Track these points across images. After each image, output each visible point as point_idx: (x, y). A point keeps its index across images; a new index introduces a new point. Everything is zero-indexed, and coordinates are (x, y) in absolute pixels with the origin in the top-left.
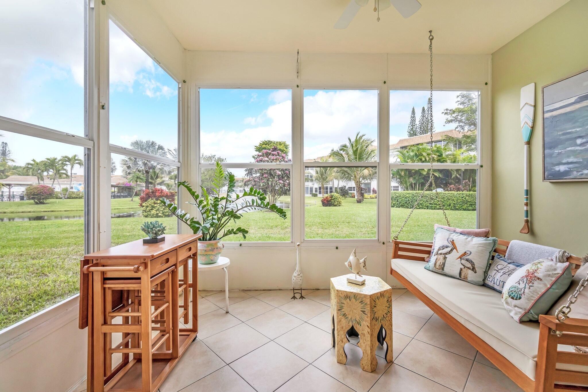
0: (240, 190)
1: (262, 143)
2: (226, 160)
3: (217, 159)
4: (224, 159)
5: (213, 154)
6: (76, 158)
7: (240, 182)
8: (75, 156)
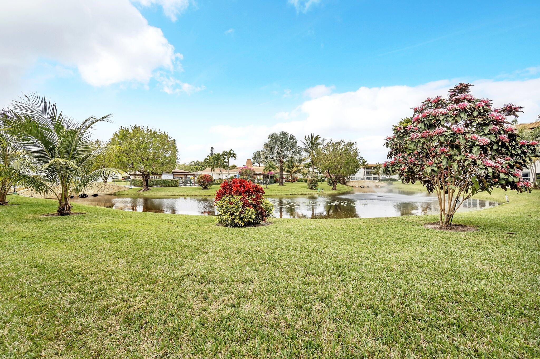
0: (374, 178)
1: (402, 121)
2: (356, 144)
3: (346, 143)
4: (355, 142)
5: (342, 139)
6: (232, 152)
7: (374, 169)
8: (231, 151)
